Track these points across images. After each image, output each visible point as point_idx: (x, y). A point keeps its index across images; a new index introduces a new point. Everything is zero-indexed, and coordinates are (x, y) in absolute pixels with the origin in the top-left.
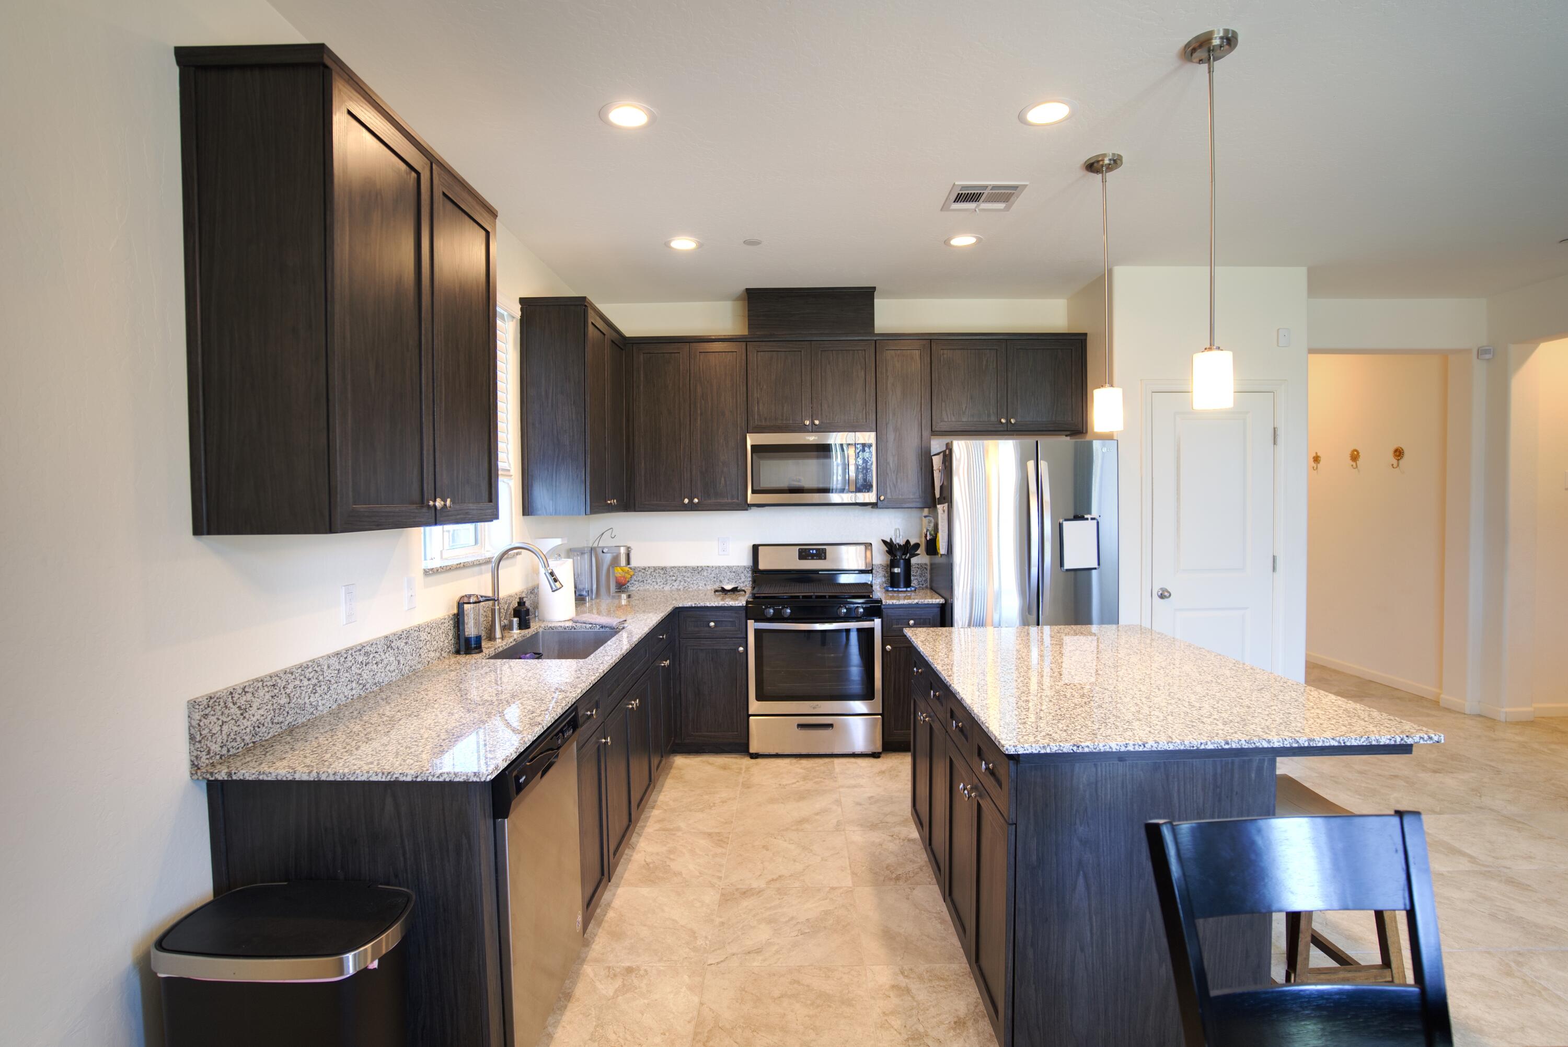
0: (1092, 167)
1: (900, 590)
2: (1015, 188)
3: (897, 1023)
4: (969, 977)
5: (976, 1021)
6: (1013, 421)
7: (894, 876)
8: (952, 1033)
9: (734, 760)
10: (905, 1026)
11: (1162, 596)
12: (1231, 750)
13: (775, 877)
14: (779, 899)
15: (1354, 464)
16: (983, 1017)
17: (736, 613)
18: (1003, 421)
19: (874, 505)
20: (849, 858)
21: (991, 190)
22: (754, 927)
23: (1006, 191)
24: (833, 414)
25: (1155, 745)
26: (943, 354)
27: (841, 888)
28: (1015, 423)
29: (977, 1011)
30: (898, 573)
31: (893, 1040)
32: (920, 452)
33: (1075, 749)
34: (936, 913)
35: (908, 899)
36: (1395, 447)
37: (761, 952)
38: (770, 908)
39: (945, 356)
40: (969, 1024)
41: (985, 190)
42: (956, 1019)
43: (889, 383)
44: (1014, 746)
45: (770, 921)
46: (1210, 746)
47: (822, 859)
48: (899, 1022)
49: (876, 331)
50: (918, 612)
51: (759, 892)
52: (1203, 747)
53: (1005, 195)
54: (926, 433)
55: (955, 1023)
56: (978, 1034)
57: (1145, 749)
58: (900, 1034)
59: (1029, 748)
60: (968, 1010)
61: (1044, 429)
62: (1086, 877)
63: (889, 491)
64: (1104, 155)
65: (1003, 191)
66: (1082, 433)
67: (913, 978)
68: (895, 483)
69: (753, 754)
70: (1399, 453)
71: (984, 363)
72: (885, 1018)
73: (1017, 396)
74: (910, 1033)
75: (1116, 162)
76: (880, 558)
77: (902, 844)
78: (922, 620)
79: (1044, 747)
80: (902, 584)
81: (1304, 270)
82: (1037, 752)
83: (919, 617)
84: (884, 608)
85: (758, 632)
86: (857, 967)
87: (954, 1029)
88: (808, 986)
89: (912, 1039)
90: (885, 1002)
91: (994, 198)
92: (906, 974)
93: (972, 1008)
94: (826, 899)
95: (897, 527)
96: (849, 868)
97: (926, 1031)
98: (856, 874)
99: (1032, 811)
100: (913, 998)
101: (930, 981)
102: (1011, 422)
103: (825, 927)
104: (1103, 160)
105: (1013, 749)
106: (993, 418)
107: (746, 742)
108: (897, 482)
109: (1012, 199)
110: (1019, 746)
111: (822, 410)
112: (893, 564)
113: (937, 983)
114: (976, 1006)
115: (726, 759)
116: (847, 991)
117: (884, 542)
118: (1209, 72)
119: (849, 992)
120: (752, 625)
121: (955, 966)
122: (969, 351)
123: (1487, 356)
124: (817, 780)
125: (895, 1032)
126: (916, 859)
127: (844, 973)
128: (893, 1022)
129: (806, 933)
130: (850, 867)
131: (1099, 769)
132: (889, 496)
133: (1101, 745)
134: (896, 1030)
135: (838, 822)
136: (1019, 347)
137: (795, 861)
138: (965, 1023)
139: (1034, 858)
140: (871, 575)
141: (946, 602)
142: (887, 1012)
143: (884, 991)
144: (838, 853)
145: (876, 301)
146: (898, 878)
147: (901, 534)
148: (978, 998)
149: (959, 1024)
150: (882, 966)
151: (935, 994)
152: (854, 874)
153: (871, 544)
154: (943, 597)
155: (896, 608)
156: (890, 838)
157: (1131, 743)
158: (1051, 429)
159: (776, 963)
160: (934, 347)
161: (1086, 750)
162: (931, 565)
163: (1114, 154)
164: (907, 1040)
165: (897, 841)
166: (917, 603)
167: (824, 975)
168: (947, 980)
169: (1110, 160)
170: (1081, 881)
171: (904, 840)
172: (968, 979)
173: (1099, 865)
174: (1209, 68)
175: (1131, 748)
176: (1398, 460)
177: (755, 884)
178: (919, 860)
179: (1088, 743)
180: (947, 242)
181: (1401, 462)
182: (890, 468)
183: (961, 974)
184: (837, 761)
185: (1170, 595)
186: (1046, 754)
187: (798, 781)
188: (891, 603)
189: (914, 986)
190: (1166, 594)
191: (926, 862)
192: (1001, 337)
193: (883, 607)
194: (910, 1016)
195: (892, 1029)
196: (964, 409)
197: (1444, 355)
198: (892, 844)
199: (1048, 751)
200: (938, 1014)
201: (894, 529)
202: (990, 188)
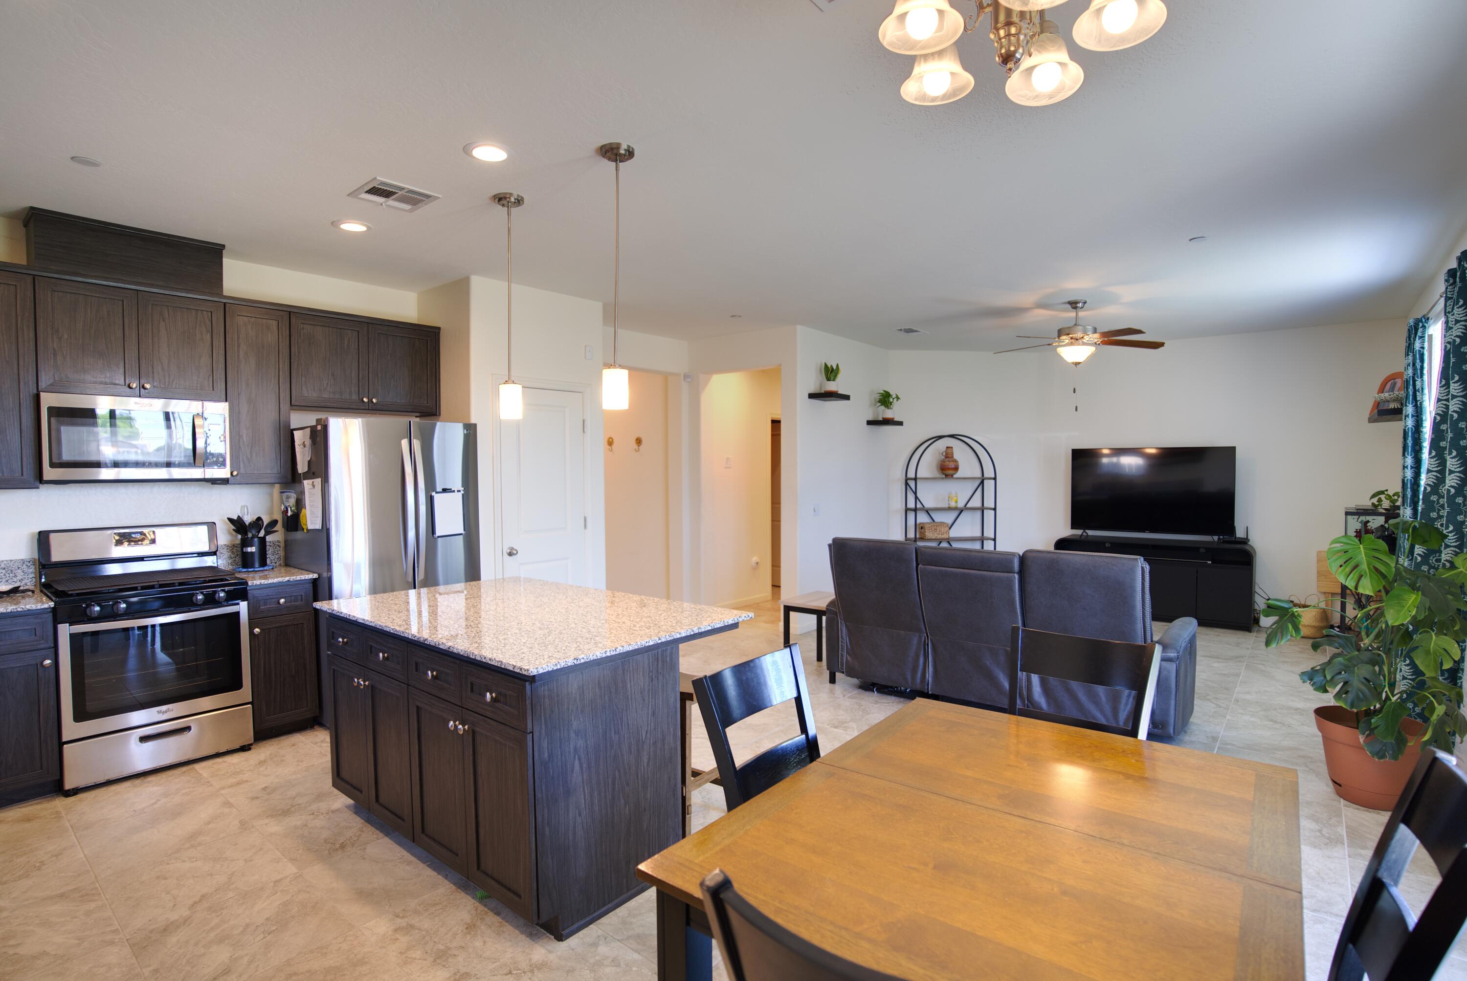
0: (501, 199)
1: (256, 570)
2: (428, 196)
3: (417, 954)
4: (458, 892)
5: (482, 919)
6: (374, 400)
7: (337, 846)
8: (468, 937)
9: (39, 807)
10: (426, 952)
11: (510, 554)
12: (662, 643)
13: (196, 899)
14: (217, 916)
15: (610, 448)
16: (486, 913)
17: (36, 618)
18: (365, 400)
19: (224, 482)
20: (278, 849)
21: (406, 192)
22: (204, 954)
23: (418, 197)
24: (169, 377)
25: (622, 649)
26: (303, 328)
27: (287, 877)
28: (376, 403)
29: (479, 912)
30: (252, 553)
31: (422, 967)
32: (278, 426)
33: (575, 661)
34: (399, 859)
35: (364, 859)
36: (637, 436)
37: (230, 971)
38: (212, 929)
39: (305, 331)
40: (479, 923)
41: (401, 191)
42: (465, 926)
43: (241, 352)
44: (536, 669)
45: (220, 940)
46: (651, 643)
47: (246, 861)
48: (419, 952)
49: (225, 293)
50: (287, 590)
51: (185, 921)
52: (647, 645)
53: (415, 199)
54: (285, 406)
55: (467, 928)
56: (490, 927)
57: (617, 653)
58: (425, 960)
59: (546, 667)
60: (472, 915)
61: (403, 409)
62: (580, 759)
63: (242, 465)
64: (511, 194)
65: (416, 196)
66: (436, 415)
67: (410, 915)
68: (249, 457)
69: (69, 790)
70: (639, 441)
71: (346, 342)
72: (404, 956)
73: (378, 378)
74: (433, 955)
75: (519, 201)
76: (224, 537)
77: (328, 817)
78: (293, 597)
79: (556, 665)
80: (257, 565)
81: (601, 304)
82: (551, 669)
83: (291, 595)
84: (249, 590)
85: (75, 638)
86: (350, 933)
87: (469, 933)
88: (308, 971)
89: (438, 958)
90: (396, 944)
91: (403, 200)
92: (401, 916)
93: (473, 912)
94: (276, 893)
95: (243, 504)
96: (283, 857)
97: (446, 947)
98: (296, 860)
99: (543, 718)
100: (420, 929)
101: (427, 910)
102: (372, 402)
103: (292, 917)
104: (510, 198)
105: (536, 671)
106: (355, 397)
107: (58, 778)
108: (251, 456)
109: (420, 204)
110: (539, 667)
111: (153, 372)
112: (245, 543)
113: (434, 909)
114: (476, 910)
115: (23, 809)
116: (353, 955)
117: (230, 520)
118: (617, 170)
119: (355, 955)
120: (65, 631)
121: (441, 890)
122: (331, 329)
123: (689, 380)
124: (184, 791)
125: (420, 961)
126: (351, 825)
127: (341, 943)
128: (413, 955)
129: (274, 931)
130: (284, 855)
131: (584, 676)
132: (242, 471)
133: (591, 655)
134: (420, 959)
135: (240, 822)
136: (380, 332)
137: (211, 875)
138: (474, 925)
139: (546, 755)
140: (215, 556)
141: (319, 577)
142: (403, 951)
143: (389, 937)
144: (261, 849)
145: (225, 261)
146: (343, 846)
147: (249, 511)
148: (474, 903)
149: (470, 928)
150: (374, 921)
151: (437, 918)
152: (293, 860)
153: (215, 523)
154: (316, 573)
155: (266, 588)
156: (312, 817)
157: (608, 650)
158: (409, 410)
159: (256, 971)
160: (293, 320)
161: (582, 661)
162: (286, 541)
163: (518, 195)
164: (435, 961)
165: (322, 817)
166: (289, 581)
167: (319, 955)
168: (440, 903)
169: (515, 199)
170: (577, 762)
171: (328, 813)
172: (458, 894)
173: (587, 747)
174: (617, 167)
175: (608, 654)
176: (639, 446)
177: (174, 916)
178: (355, 824)
179: (583, 656)
180: (335, 224)
181: (640, 447)
182: (244, 442)
183: (450, 894)
184: (198, 766)
185: (517, 552)
186: (557, 670)
187: (158, 800)
188: (258, 583)
189: (415, 921)
190: (515, 552)
191: (363, 824)
192: (362, 320)
193: (248, 588)
194: (426, 943)
195: (416, 961)
196: (325, 386)
197: (666, 376)
198: (317, 821)
199: (559, 667)
200: (448, 931)
201: (239, 507)
202: (406, 190)
